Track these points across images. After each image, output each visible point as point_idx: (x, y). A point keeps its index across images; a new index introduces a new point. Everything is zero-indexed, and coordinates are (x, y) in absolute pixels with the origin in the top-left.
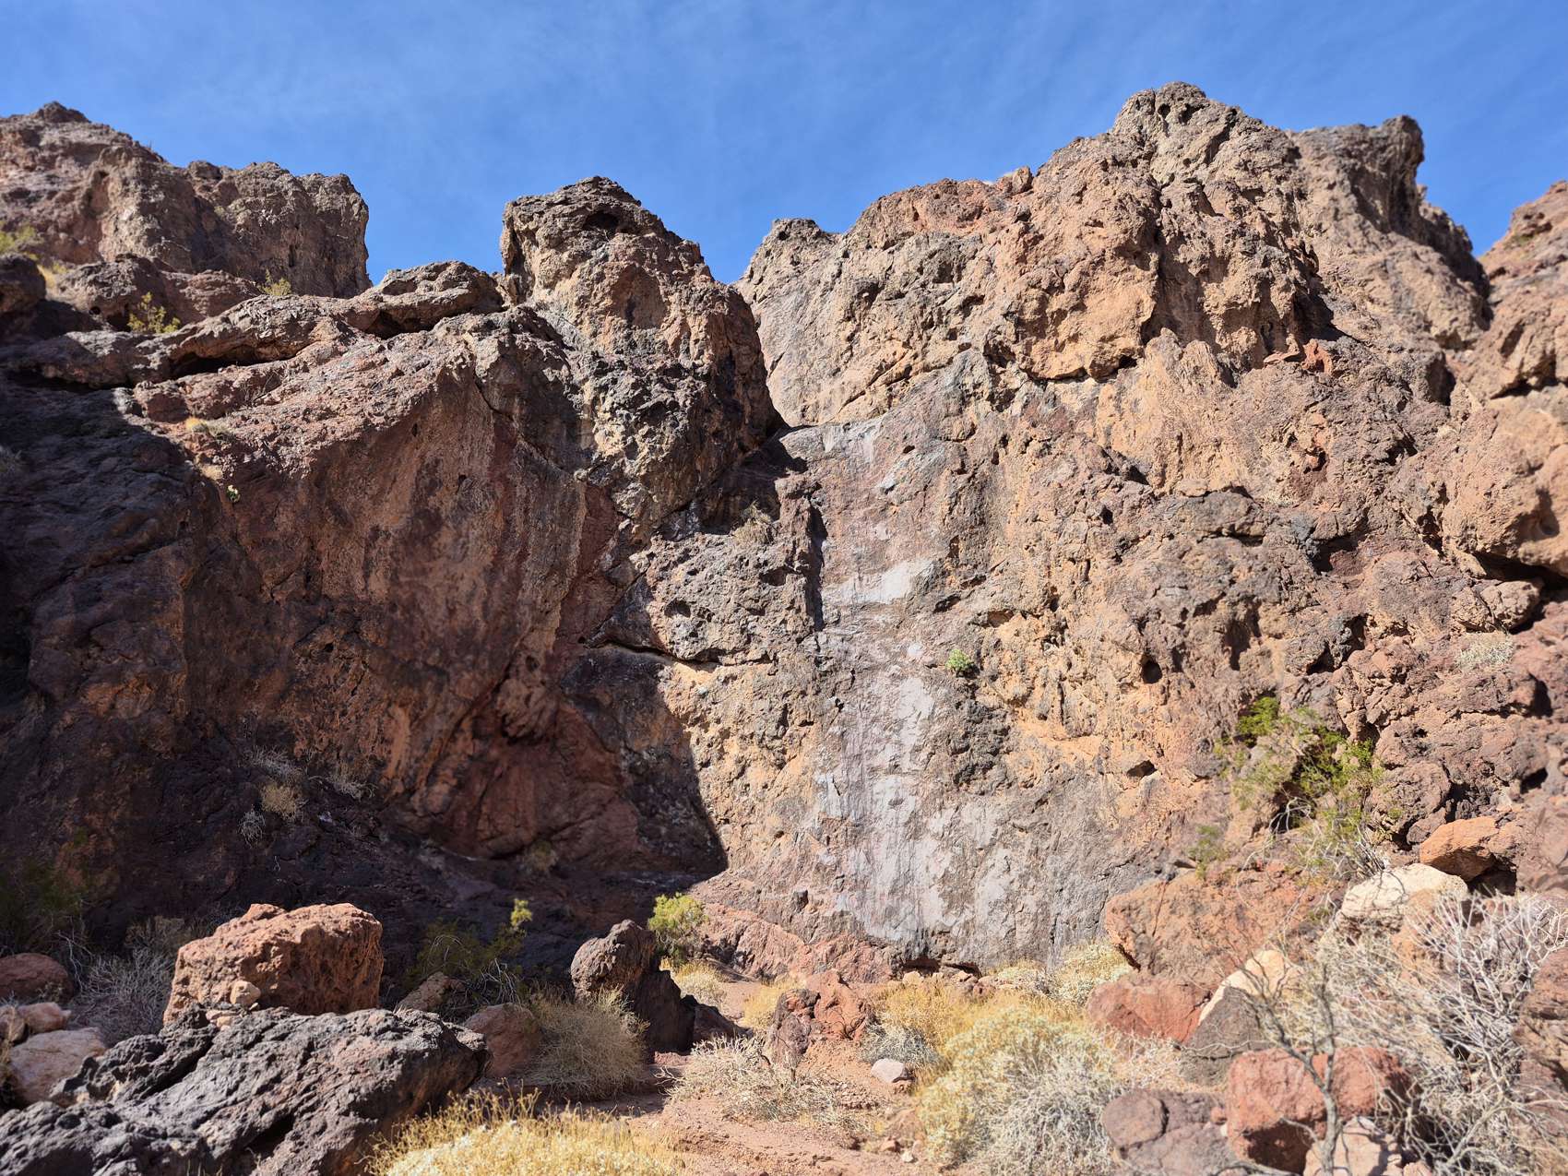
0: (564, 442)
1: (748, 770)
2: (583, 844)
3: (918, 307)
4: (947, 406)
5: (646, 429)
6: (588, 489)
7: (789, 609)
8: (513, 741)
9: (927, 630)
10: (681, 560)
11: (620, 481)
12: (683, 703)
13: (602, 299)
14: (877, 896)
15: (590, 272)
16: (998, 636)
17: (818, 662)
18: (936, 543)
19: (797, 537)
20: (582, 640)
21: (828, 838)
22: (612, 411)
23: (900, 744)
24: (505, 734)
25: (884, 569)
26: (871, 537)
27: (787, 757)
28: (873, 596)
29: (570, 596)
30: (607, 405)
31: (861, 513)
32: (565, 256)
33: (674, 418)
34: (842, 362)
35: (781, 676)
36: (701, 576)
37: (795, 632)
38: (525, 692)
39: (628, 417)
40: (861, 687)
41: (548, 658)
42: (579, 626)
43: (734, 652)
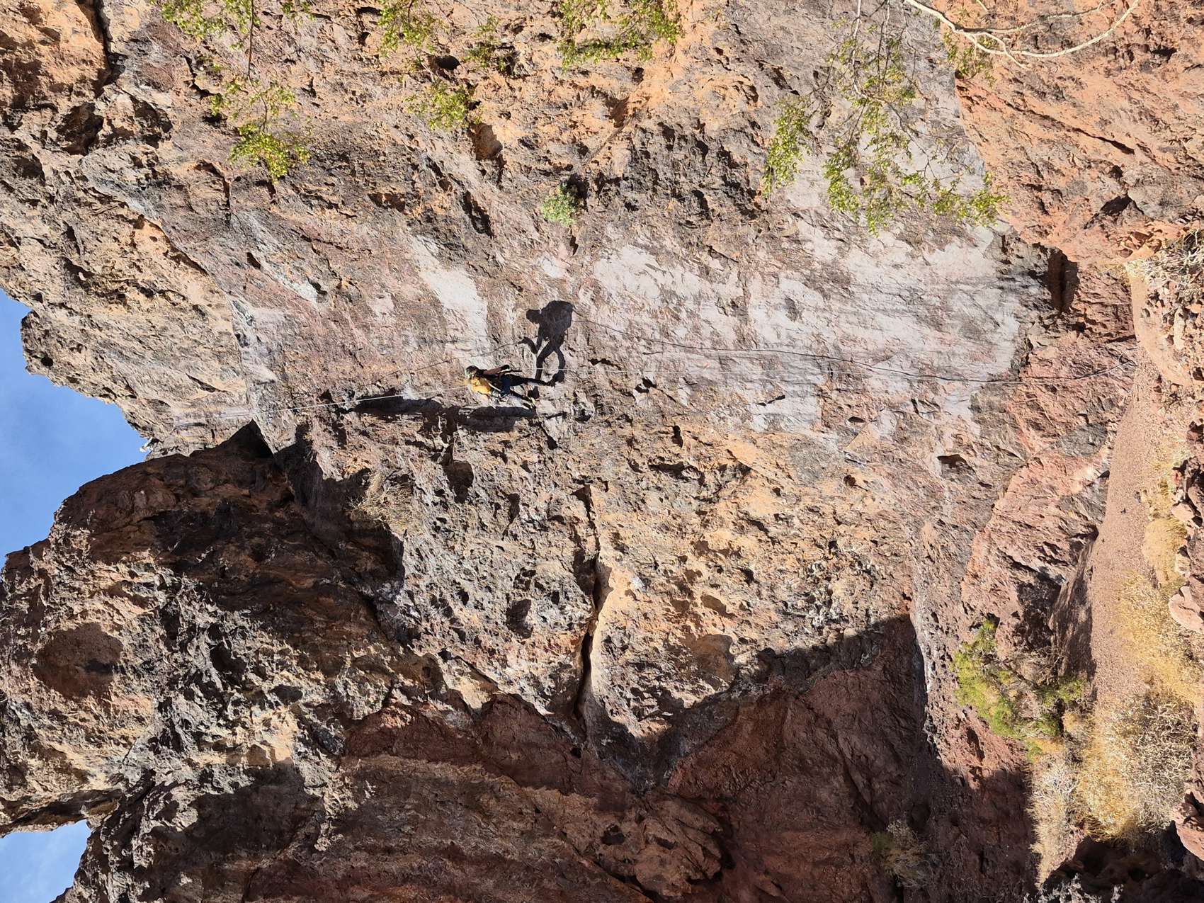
0: (286, 789)
1: (754, 515)
2: (876, 754)
3: (79, 210)
4: (174, 208)
5: (252, 676)
6: (352, 754)
7: (505, 459)
8: (727, 862)
9: (518, 250)
10: (448, 612)
11: (337, 709)
12: (660, 611)
13: (87, 710)
14: (945, 349)
15: (51, 728)
16: (515, 144)
17: (583, 418)
18: (387, 227)
19: (400, 438)
20: (576, 752)
21: (853, 419)
22: (231, 725)
23: (698, 298)
24: (718, 876)
25: (436, 303)
26: (391, 320)
27: (730, 463)
28: (478, 324)
29: (512, 772)
30: (224, 733)
31: (358, 333)
32: (34, 763)
33: (233, 633)
34: (183, 304)
35: (608, 473)
36: (468, 587)
37: (540, 449)
38: (653, 850)
39: (237, 703)
40: (615, 349)
41: (602, 809)
42: (558, 757)
43: (576, 539)
